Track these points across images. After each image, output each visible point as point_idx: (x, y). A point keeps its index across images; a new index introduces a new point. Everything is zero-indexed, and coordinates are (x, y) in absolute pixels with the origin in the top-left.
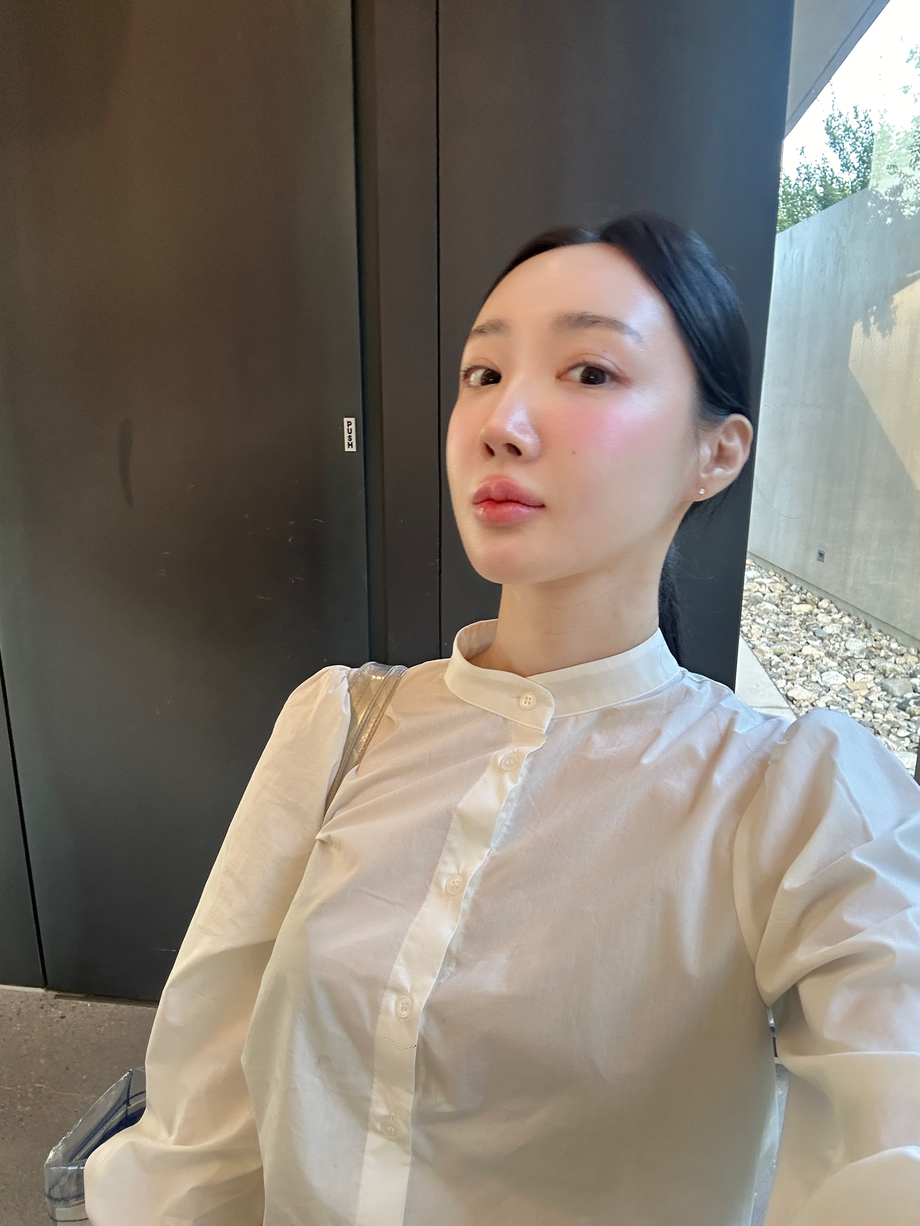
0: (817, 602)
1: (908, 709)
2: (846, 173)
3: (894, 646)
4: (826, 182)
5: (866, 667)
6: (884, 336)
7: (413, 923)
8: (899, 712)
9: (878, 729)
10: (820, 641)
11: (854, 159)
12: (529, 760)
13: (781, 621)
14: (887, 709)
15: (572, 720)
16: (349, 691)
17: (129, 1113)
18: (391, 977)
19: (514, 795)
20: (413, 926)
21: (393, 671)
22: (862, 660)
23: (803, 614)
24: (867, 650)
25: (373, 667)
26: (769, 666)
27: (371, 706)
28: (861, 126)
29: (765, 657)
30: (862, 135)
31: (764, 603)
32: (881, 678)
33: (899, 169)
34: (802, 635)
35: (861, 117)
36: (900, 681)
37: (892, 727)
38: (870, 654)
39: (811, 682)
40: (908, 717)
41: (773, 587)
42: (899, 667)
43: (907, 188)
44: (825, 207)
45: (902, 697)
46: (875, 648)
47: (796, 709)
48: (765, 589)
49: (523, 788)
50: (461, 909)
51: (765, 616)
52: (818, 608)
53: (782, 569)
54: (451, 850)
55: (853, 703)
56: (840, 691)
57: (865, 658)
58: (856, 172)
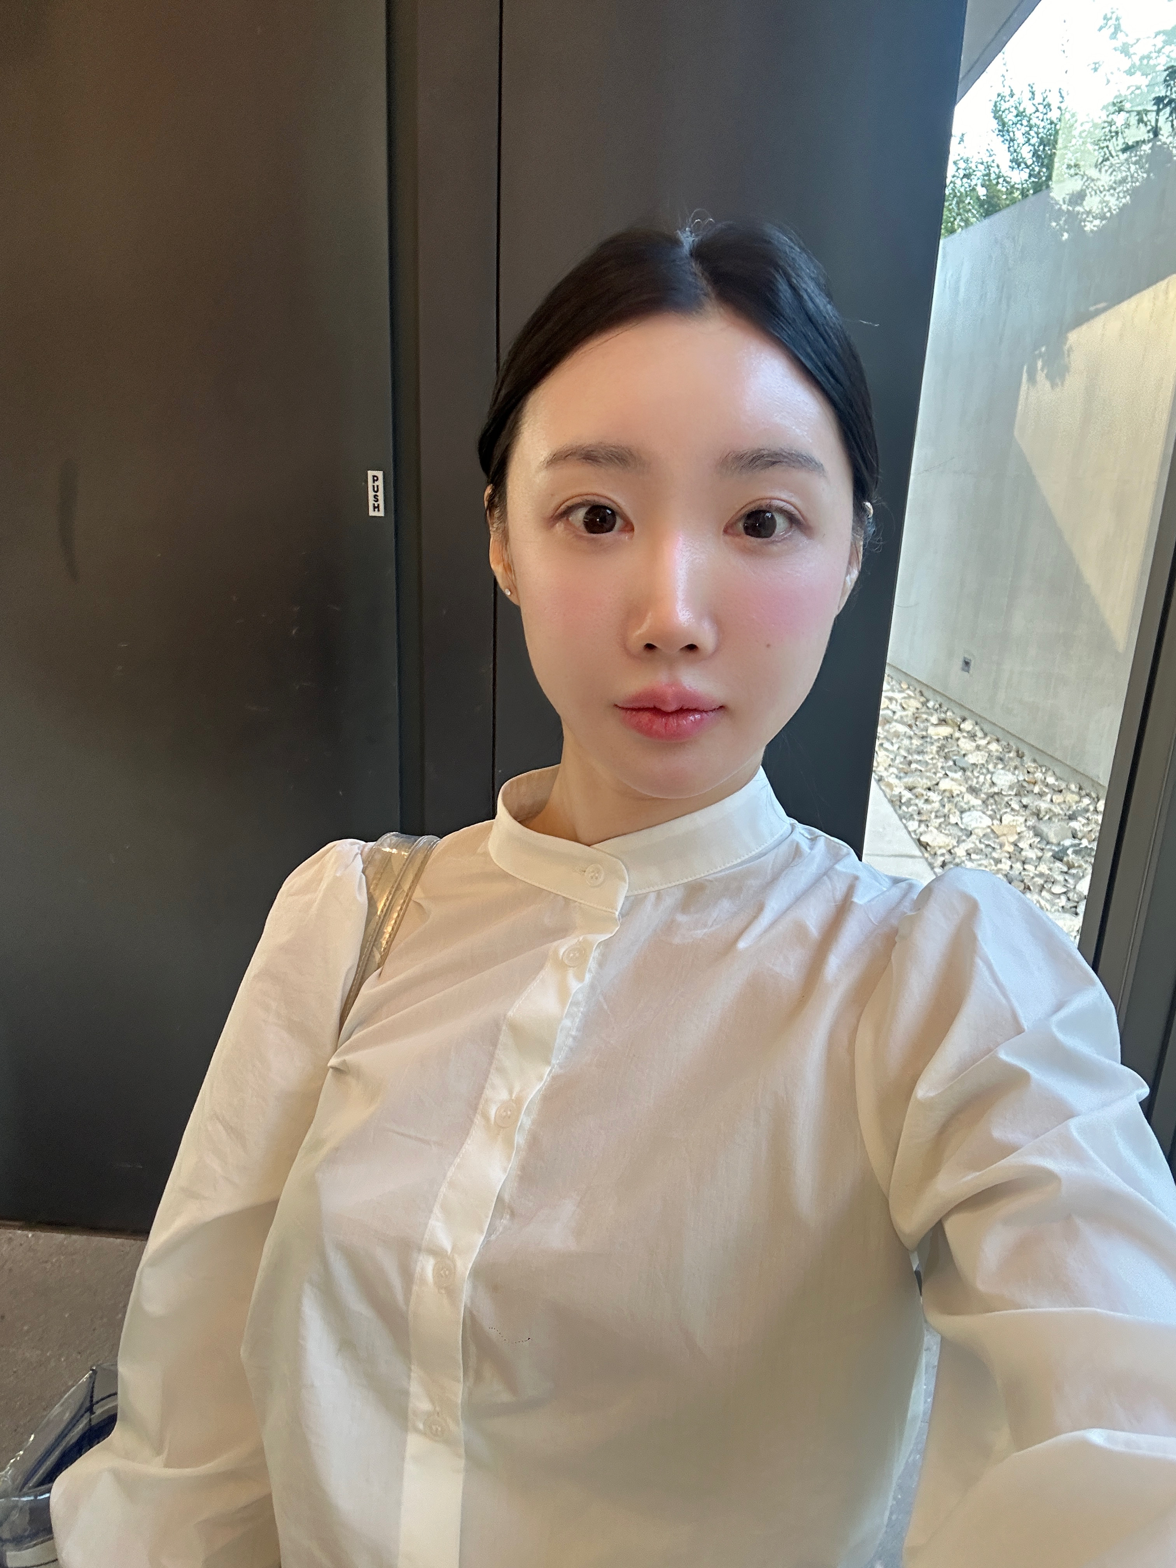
0: (959, 723)
1: (1065, 859)
2: (1016, 171)
3: (1051, 780)
4: (990, 180)
5: (1016, 806)
6: (1053, 385)
7: (453, 1166)
8: (1054, 862)
9: (1029, 884)
10: (960, 773)
11: (1026, 153)
12: (598, 951)
13: (914, 747)
14: (1040, 859)
15: (652, 897)
16: (364, 872)
17: (93, 1423)
18: (426, 1236)
19: (580, 997)
20: (453, 1169)
21: (422, 843)
22: (1012, 797)
23: (942, 738)
24: (1017, 785)
25: (395, 839)
26: (898, 803)
27: (394, 890)
28: (1037, 111)
29: (894, 793)
30: (1039, 122)
31: (894, 724)
32: (1033, 821)
33: (1082, 169)
34: (940, 765)
35: (1039, 99)
36: (1056, 824)
37: (1046, 882)
38: (1021, 790)
39: (949, 824)
40: (1065, 869)
41: (905, 703)
42: (1056, 807)
43: (1091, 196)
44: (988, 214)
45: (1059, 844)
46: (1028, 782)
47: (930, 858)
48: (896, 705)
49: (593, 987)
50: (515, 1145)
51: (894, 741)
52: (960, 730)
53: (919, 681)
54: (501, 1071)
55: (999, 851)
56: (984, 835)
57: (1016, 795)
58: (1028, 171)
